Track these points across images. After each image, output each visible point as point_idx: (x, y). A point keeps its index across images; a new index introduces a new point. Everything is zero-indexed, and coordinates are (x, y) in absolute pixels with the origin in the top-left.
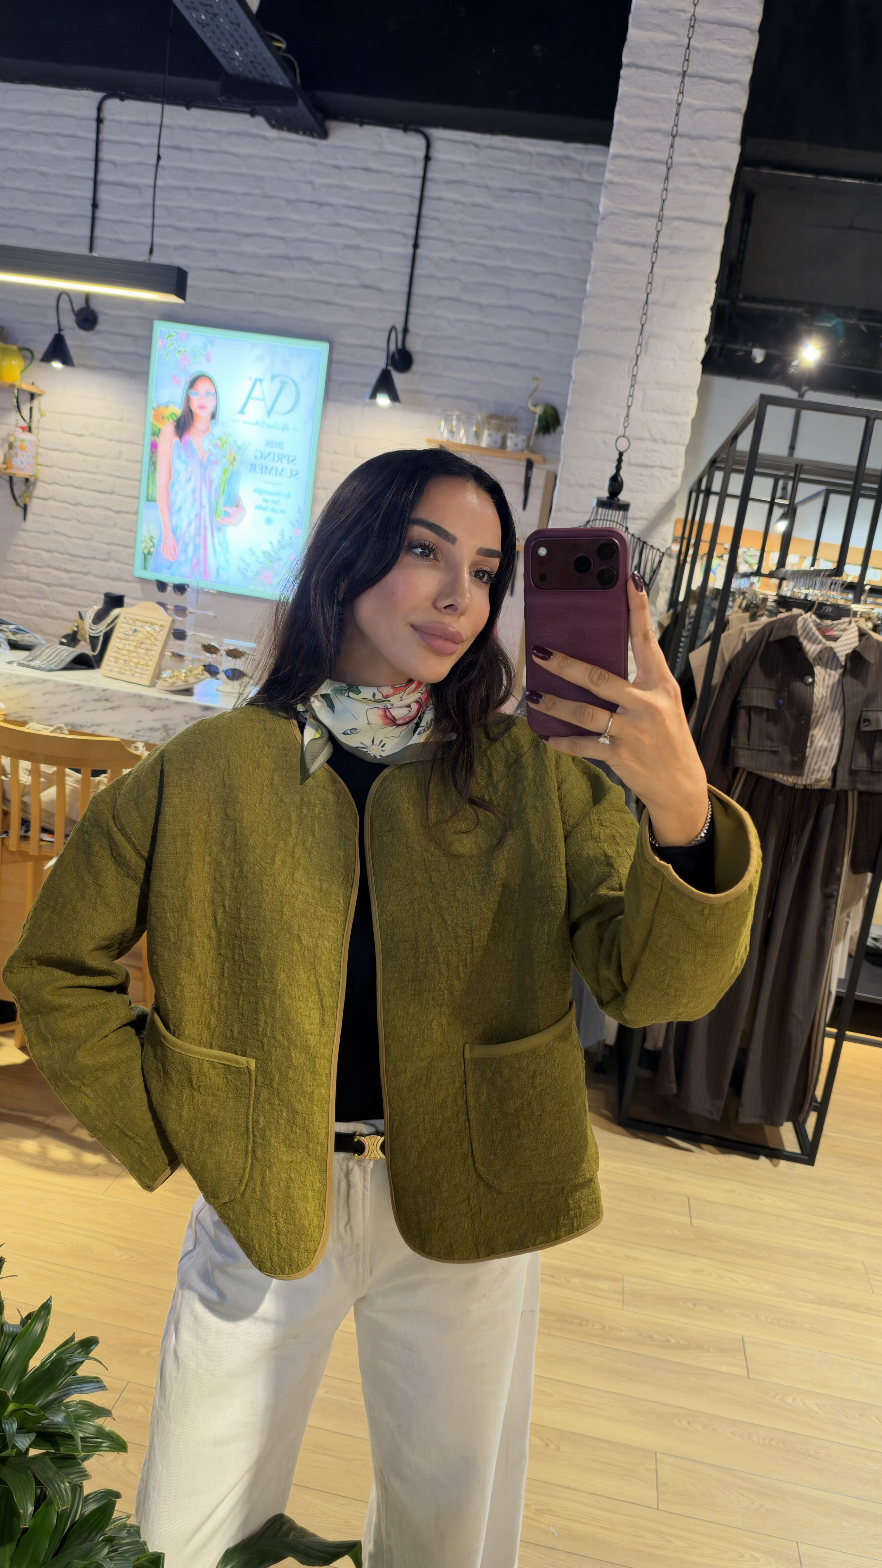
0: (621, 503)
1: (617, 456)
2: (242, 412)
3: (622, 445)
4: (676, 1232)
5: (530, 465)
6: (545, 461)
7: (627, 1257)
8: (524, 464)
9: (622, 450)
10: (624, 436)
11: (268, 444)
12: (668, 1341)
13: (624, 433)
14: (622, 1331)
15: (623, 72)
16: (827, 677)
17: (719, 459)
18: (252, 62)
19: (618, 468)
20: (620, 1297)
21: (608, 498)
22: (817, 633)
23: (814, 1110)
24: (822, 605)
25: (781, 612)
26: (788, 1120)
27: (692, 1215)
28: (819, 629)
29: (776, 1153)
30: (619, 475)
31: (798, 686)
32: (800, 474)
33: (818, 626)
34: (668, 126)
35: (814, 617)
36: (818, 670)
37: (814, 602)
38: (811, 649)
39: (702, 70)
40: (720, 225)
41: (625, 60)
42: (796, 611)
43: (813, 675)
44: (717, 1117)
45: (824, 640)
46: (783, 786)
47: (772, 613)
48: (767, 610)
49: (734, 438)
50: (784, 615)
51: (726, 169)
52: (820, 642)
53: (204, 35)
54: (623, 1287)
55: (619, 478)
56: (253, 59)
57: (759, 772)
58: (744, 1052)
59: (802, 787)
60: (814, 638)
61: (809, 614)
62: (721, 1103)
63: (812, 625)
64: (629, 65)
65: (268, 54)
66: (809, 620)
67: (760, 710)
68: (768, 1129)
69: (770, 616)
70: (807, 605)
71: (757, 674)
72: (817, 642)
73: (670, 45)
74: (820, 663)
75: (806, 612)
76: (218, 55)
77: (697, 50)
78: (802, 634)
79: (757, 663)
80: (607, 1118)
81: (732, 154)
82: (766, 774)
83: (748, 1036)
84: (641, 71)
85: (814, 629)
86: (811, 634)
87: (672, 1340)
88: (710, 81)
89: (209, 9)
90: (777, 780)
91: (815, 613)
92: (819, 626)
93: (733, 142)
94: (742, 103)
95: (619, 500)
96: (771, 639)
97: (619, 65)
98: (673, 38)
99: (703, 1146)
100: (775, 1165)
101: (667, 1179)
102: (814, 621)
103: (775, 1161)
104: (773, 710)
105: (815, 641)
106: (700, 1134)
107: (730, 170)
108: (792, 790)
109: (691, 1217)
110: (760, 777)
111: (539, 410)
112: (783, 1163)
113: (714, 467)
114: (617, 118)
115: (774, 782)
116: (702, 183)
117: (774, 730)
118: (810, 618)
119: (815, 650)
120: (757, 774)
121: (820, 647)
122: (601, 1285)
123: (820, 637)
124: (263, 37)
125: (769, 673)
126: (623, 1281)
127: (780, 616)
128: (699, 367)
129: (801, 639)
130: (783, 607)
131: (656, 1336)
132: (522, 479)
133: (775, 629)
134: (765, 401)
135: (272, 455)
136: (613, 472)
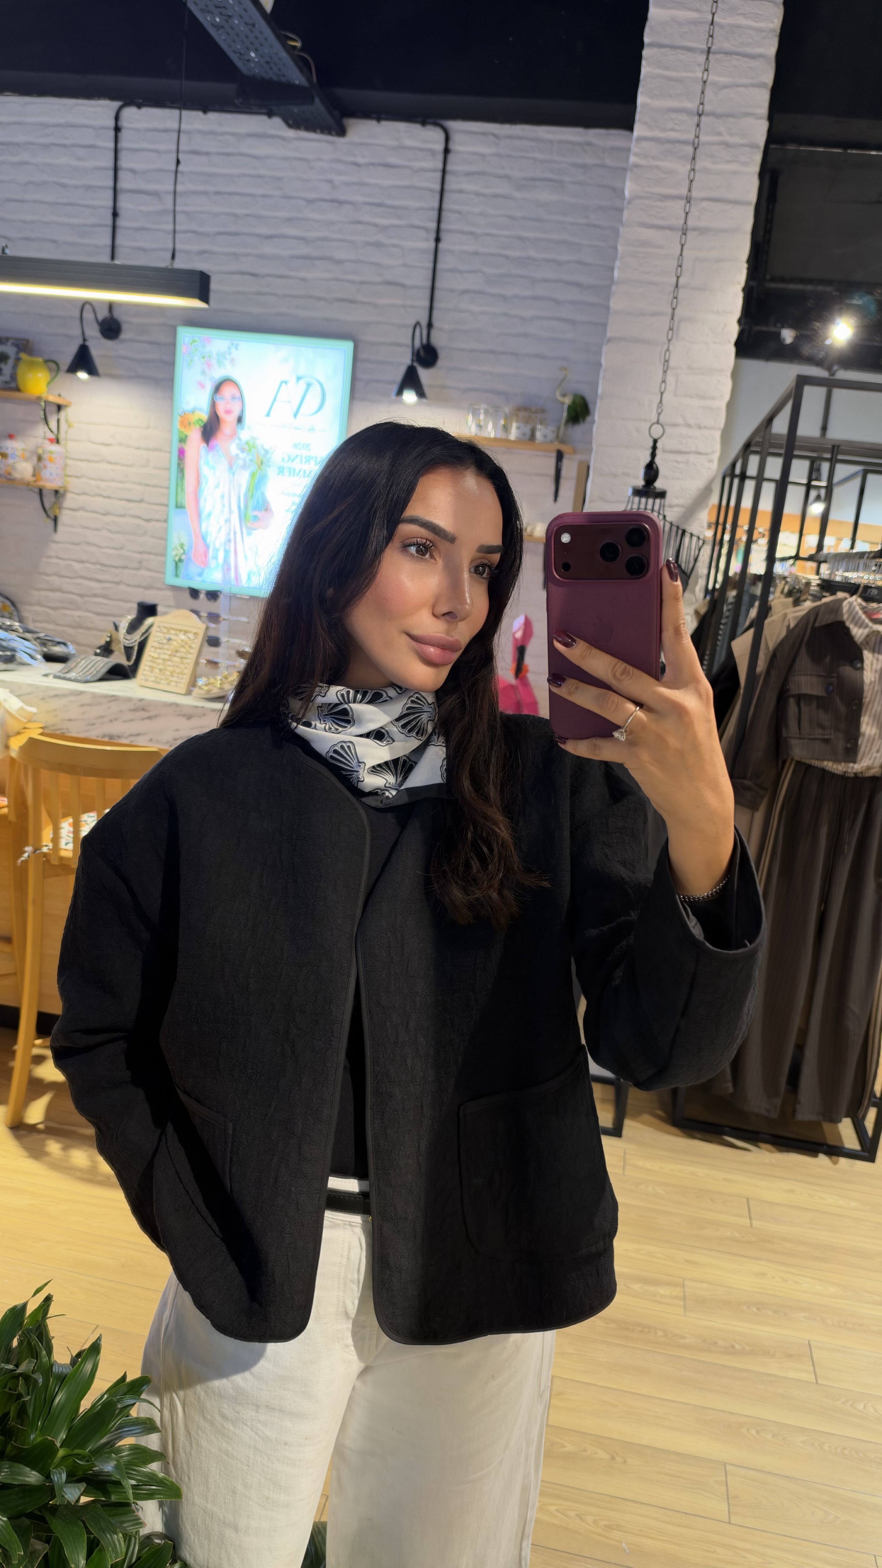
0: (657, 491)
1: (651, 444)
2: (268, 415)
3: (657, 431)
4: (737, 1235)
5: (560, 456)
6: (575, 452)
7: (686, 1261)
8: (554, 455)
9: (656, 437)
10: (658, 422)
11: (296, 446)
12: (733, 1347)
13: (658, 420)
14: (685, 1338)
15: (645, 53)
16: (875, 662)
17: (753, 442)
18: (267, 63)
19: (653, 455)
20: (682, 1303)
21: (644, 486)
22: (864, 617)
23: (874, 1106)
24: (867, 588)
25: (825, 597)
26: (847, 1116)
27: (753, 1216)
28: (865, 613)
29: (835, 1151)
30: (655, 463)
31: (847, 670)
32: (837, 454)
33: (863, 608)
34: (693, 105)
35: (860, 600)
36: (867, 655)
37: (859, 585)
38: (858, 633)
39: (727, 46)
40: (748, 204)
41: (646, 40)
42: (840, 595)
43: (862, 660)
44: (774, 1115)
45: (870, 624)
46: (833, 775)
47: (816, 598)
48: (811, 595)
49: (769, 420)
50: (828, 599)
51: (753, 146)
52: (867, 626)
53: (220, 38)
54: (684, 1292)
55: (654, 466)
56: (269, 59)
57: (808, 761)
58: (800, 1048)
59: (852, 775)
60: (860, 622)
61: (854, 597)
62: (778, 1101)
63: (857, 608)
64: (651, 45)
65: (284, 54)
66: (855, 603)
67: (809, 698)
68: (827, 1126)
69: (814, 601)
70: (852, 589)
71: (804, 661)
72: (864, 626)
73: (694, 22)
74: (867, 647)
75: (852, 595)
76: (234, 58)
77: (721, 26)
78: (848, 619)
79: (803, 650)
80: (660, 1118)
81: (759, 130)
82: (815, 763)
83: (804, 1032)
84: (663, 50)
85: (860, 612)
86: (857, 618)
87: (737, 1347)
88: (734, 57)
89: (223, 10)
90: (827, 768)
91: (860, 596)
92: (866, 610)
93: (761, 118)
94: (768, 77)
95: (655, 488)
96: (817, 625)
97: (641, 45)
98: (695, 15)
99: (761, 1145)
100: (835, 1163)
101: (725, 1180)
102: (860, 605)
103: (834, 1158)
104: (822, 697)
105: (862, 625)
106: (757, 1133)
107: (757, 147)
108: (843, 778)
109: (750, 1218)
110: (809, 767)
111: (568, 401)
112: (843, 1161)
113: (748, 452)
114: (641, 99)
115: (824, 771)
116: (728, 162)
117: (824, 717)
118: (855, 601)
119: (861, 635)
120: (805, 764)
121: (866, 631)
122: (661, 1290)
123: (867, 621)
124: (278, 36)
125: (816, 658)
126: (683, 1286)
127: (824, 600)
128: (732, 350)
129: (847, 624)
130: (827, 591)
131: (720, 1343)
132: (552, 471)
133: (820, 614)
134: (802, 381)
135: (299, 458)
136: (648, 459)
